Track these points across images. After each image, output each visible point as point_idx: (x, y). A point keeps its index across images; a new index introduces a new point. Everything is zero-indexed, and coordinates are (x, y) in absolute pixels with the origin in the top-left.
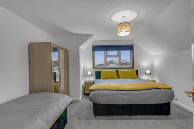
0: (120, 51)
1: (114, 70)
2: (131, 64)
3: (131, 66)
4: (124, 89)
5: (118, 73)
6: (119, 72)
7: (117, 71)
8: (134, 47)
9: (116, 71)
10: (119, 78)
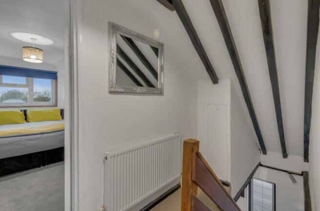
0: (31, 78)
1: (18, 110)
2: (53, 101)
3: (53, 103)
4: (31, 133)
5: (25, 115)
6: (28, 112)
7: (25, 112)
8: (58, 75)
9: (21, 111)
10: (29, 122)
